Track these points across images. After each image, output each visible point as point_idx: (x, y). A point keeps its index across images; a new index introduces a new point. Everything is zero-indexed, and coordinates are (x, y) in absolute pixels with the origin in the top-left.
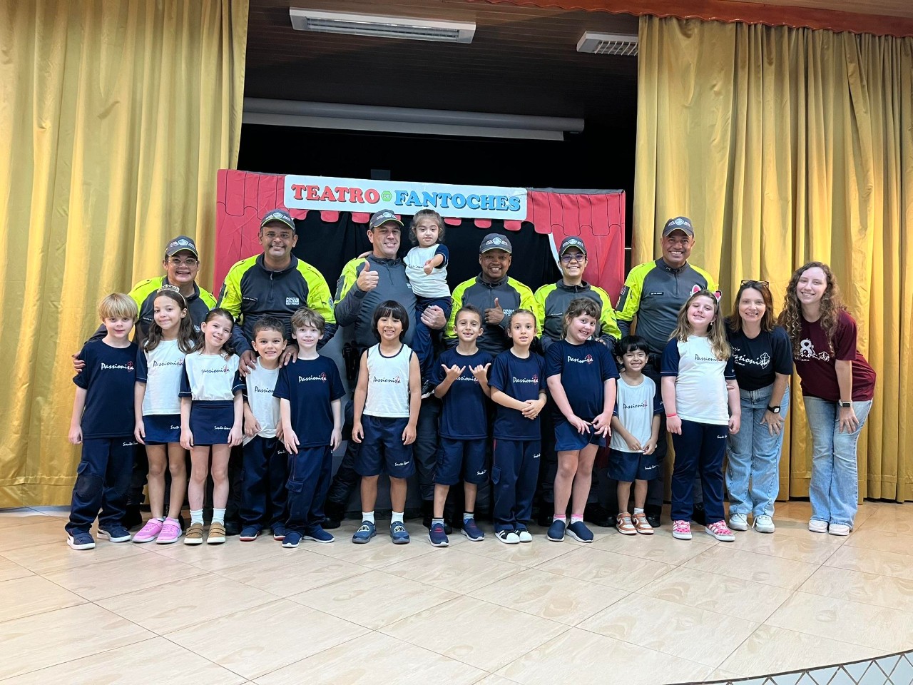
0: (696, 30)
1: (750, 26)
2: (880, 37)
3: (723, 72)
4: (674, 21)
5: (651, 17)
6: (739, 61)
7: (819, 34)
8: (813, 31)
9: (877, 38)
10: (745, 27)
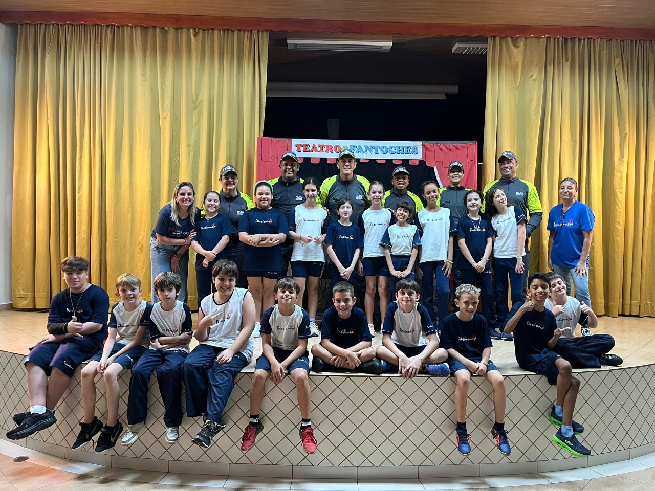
0: (522, 43)
1: (555, 39)
2: (636, 41)
3: (538, 68)
4: (509, 39)
5: (495, 37)
6: (548, 60)
7: (598, 41)
8: (594, 40)
9: (634, 42)
10: (552, 40)
